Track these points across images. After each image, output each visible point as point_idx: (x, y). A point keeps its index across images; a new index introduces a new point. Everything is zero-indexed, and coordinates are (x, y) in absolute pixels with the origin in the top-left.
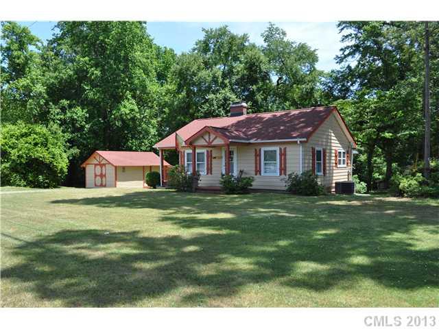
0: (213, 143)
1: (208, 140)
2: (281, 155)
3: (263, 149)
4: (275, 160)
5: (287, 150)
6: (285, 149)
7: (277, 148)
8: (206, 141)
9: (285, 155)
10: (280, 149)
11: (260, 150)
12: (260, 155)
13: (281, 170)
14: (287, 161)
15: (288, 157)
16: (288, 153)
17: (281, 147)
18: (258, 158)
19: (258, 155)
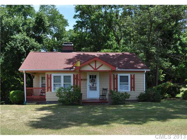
0: (99, 69)
1: (94, 67)
2: (131, 79)
3: (119, 75)
4: (128, 82)
5: (135, 76)
6: (134, 75)
7: (129, 75)
8: (93, 68)
9: (134, 79)
10: (131, 75)
11: (117, 76)
12: (117, 79)
13: (131, 88)
14: (135, 83)
15: (135, 80)
16: (135, 78)
17: (131, 74)
18: (115, 80)
19: (115, 79)
